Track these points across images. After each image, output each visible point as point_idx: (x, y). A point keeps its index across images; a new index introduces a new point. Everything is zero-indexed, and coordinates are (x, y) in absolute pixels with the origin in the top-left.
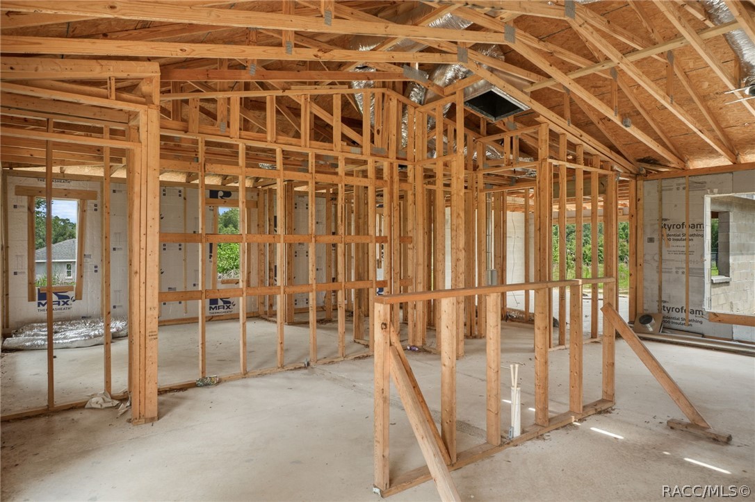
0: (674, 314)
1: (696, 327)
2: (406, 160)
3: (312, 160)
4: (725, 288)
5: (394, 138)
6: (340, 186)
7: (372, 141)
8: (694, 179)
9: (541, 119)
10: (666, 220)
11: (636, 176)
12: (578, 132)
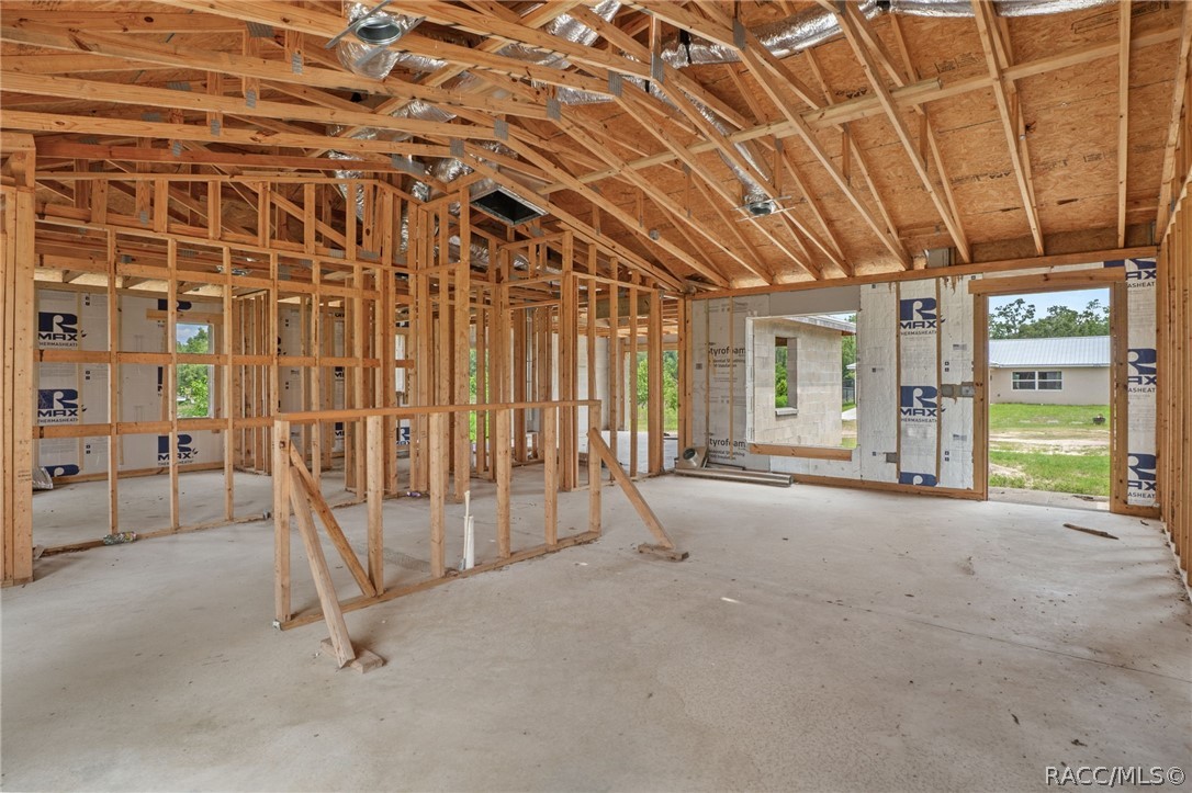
0: (720, 447)
1: (739, 461)
2: (406, 267)
3: (274, 264)
4: (792, 420)
5: (388, 241)
6: (314, 296)
7: (359, 242)
8: (736, 300)
9: (562, 226)
10: (712, 344)
11: (686, 294)
12: (610, 242)
